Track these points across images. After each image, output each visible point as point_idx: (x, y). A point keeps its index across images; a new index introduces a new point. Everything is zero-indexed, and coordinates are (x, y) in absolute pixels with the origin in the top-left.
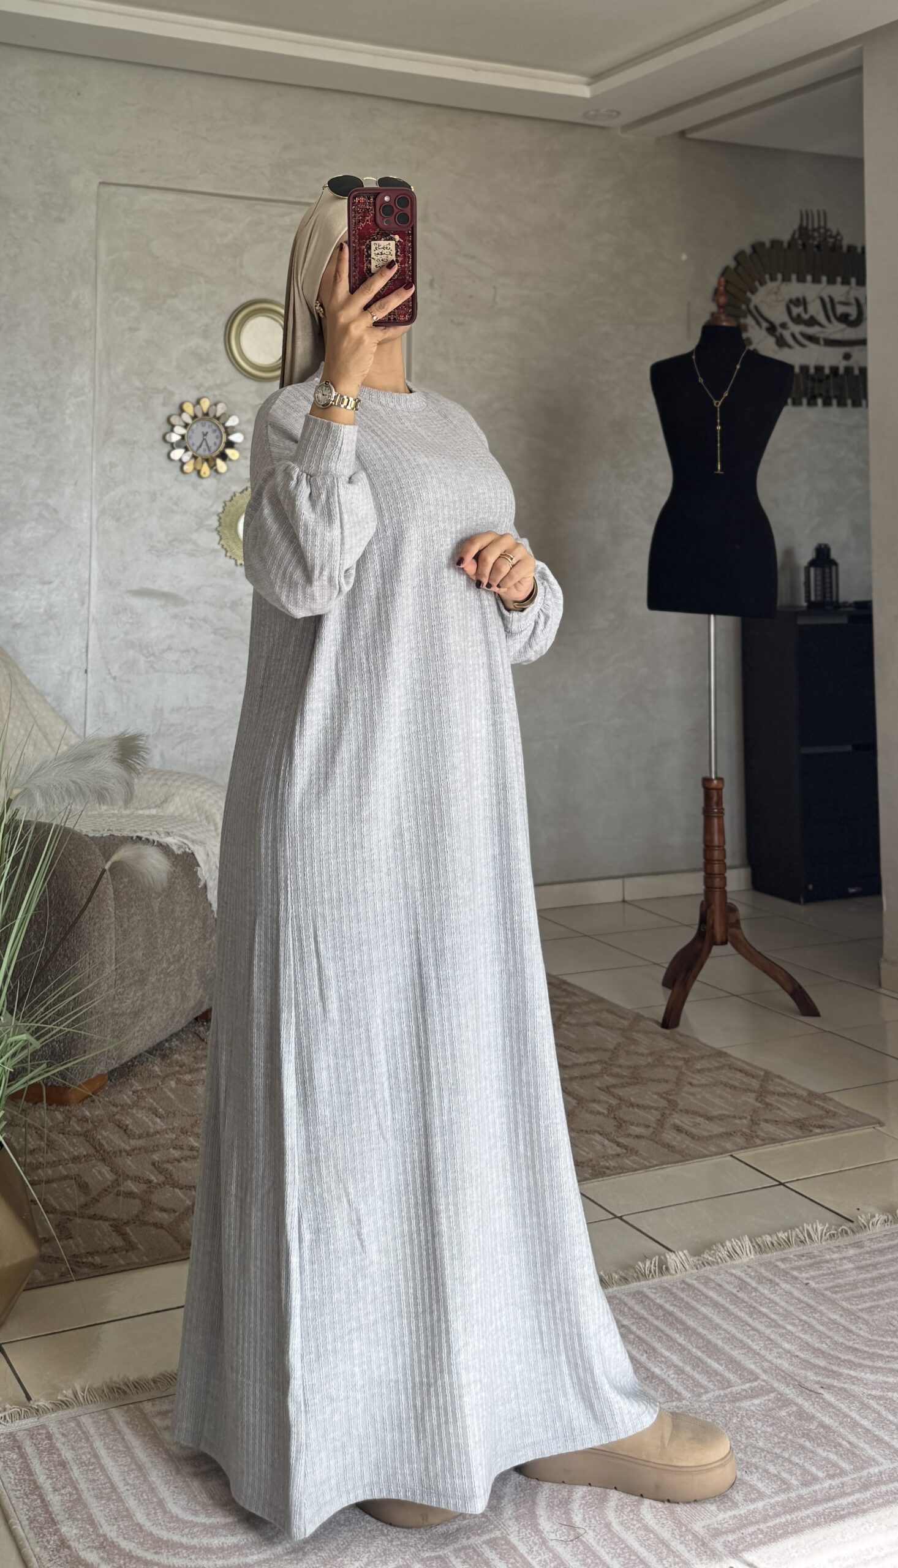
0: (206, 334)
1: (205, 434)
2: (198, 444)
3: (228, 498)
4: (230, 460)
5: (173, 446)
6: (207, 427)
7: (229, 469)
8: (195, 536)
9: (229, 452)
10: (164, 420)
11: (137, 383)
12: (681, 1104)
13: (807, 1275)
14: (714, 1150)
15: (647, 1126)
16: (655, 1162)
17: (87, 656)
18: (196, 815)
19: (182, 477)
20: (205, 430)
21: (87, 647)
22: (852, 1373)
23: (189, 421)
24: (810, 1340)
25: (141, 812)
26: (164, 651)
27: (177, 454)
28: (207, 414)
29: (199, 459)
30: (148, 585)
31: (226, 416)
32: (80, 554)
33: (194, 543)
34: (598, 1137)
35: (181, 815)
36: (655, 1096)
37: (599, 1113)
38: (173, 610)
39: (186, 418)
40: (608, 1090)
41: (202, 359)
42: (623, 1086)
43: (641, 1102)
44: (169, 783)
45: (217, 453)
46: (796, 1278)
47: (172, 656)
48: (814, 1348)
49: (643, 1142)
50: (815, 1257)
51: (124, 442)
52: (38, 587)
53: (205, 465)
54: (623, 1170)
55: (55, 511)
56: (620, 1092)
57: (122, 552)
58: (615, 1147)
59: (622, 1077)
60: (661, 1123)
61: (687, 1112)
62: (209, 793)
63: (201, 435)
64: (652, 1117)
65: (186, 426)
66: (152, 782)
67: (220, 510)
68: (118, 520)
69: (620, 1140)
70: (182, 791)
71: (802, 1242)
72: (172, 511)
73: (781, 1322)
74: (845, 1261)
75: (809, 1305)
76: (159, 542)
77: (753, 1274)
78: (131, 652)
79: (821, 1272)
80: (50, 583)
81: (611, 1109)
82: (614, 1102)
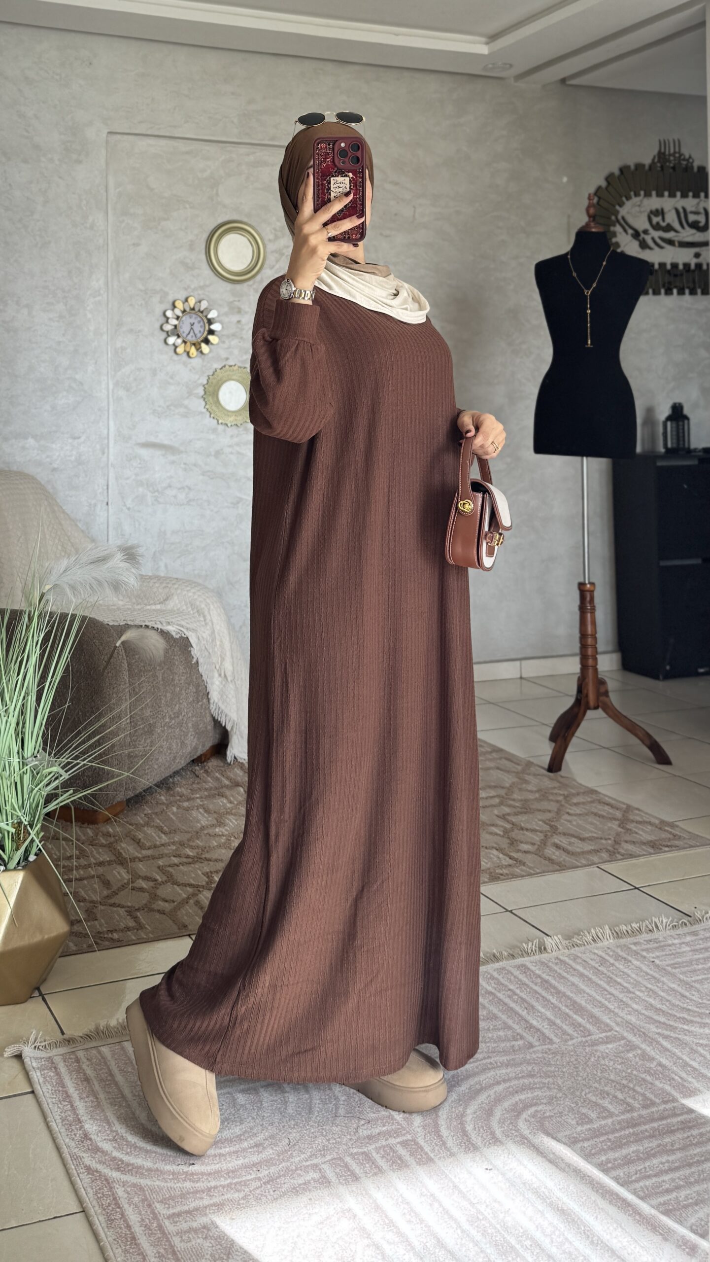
0: (191, 247)
1: (192, 325)
2: (187, 332)
3: (211, 373)
4: (212, 344)
5: (168, 334)
6: (194, 319)
7: (211, 351)
8: (186, 402)
9: (211, 337)
10: (161, 314)
11: (141, 286)
12: (561, 829)
13: (653, 955)
14: (584, 862)
15: (533, 844)
16: (538, 871)
17: (108, 492)
18: (190, 609)
19: (175, 357)
20: (192, 321)
21: (108, 486)
22: (686, 1027)
23: (180, 314)
24: (653, 1002)
25: (149, 607)
26: (166, 488)
27: (172, 340)
28: (193, 309)
29: (188, 344)
30: (152, 439)
31: (208, 310)
32: (100, 416)
33: (186, 407)
34: (495, 852)
35: (178, 610)
36: (541, 823)
37: (497, 834)
38: (171, 458)
39: (178, 312)
40: (503, 817)
41: (189, 267)
42: (516, 814)
43: (529, 826)
44: (169, 586)
45: (202, 338)
46: (645, 957)
47: (170, 492)
48: (656, 1009)
49: (529, 856)
50: (660, 942)
51: (131, 331)
52: (70, 441)
53: (193, 347)
54: (514, 876)
55: (81, 383)
56: (513, 819)
57: (132, 414)
58: (508, 859)
59: (515, 807)
60: (544, 843)
61: (564, 834)
62: (199, 593)
63: (189, 326)
64: (537, 838)
65: (178, 318)
66: (157, 585)
67: (205, 382)
68: (128, 390)
69: (512, 854)
70: (179, 591)
71: (650, 931)
72: (169, 383)
73: (631, 989)
74: (683, 945)
75: (654, 977)
76: (159, 406)
77: (611, 953)
78: (141, 489)
79: (664, 953)
80: (79, 438)
81: (506, 831)
82: (508, 826)
